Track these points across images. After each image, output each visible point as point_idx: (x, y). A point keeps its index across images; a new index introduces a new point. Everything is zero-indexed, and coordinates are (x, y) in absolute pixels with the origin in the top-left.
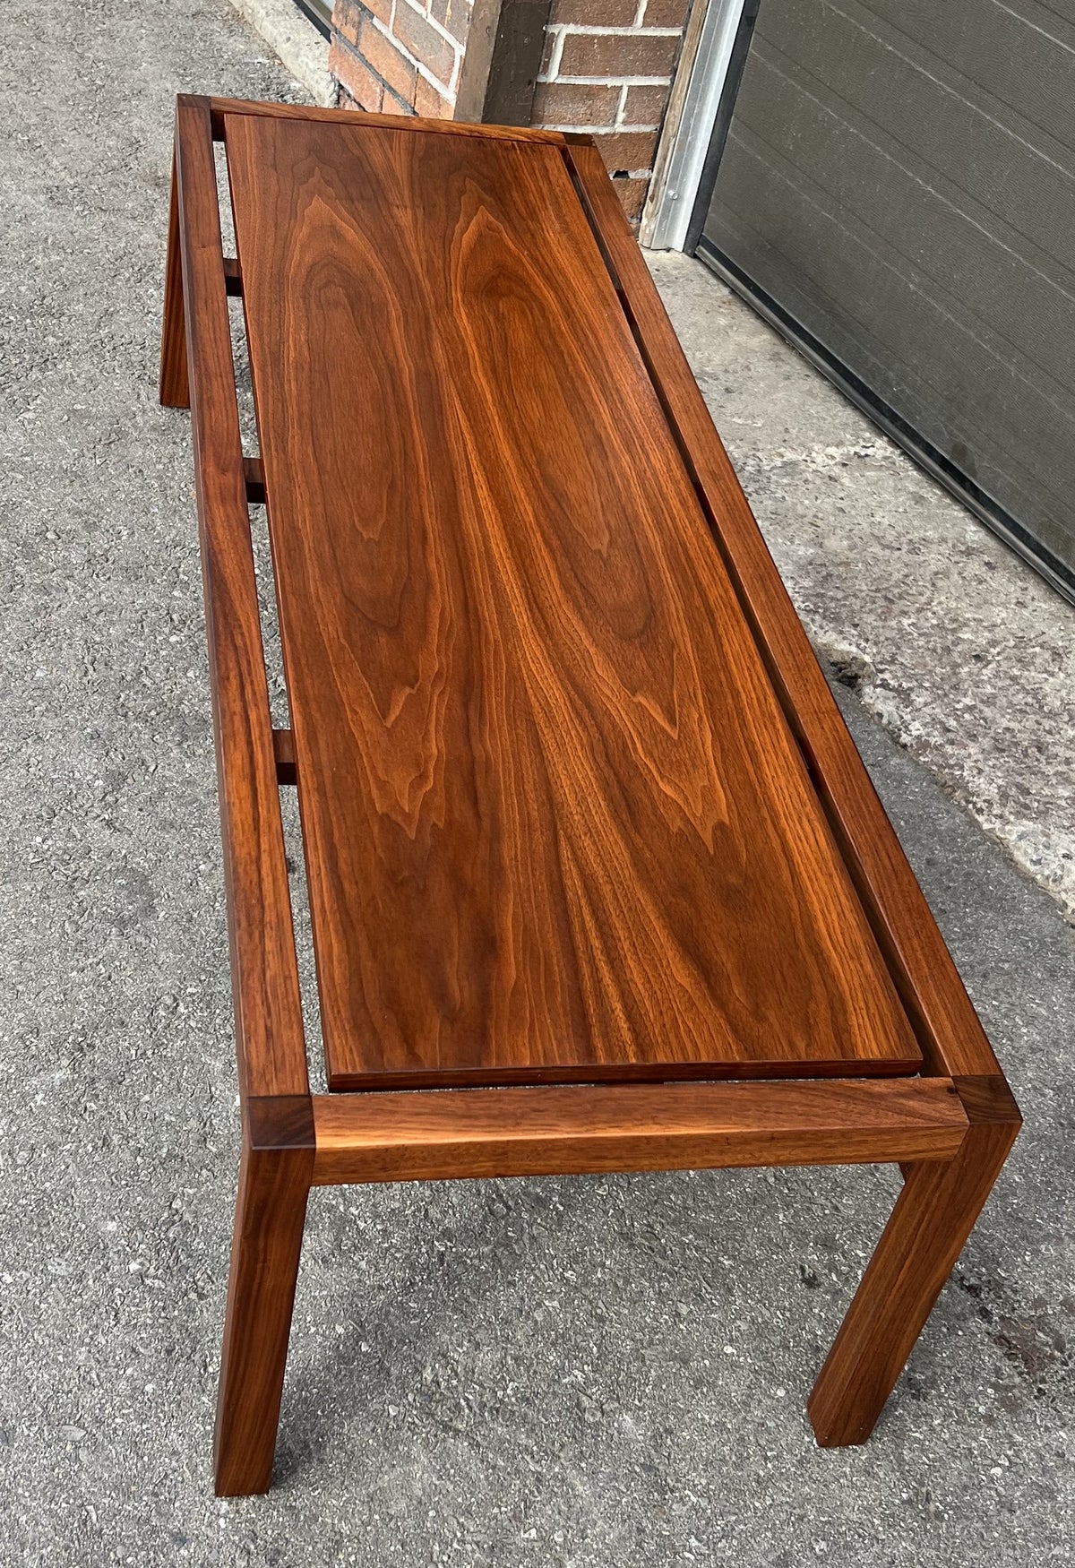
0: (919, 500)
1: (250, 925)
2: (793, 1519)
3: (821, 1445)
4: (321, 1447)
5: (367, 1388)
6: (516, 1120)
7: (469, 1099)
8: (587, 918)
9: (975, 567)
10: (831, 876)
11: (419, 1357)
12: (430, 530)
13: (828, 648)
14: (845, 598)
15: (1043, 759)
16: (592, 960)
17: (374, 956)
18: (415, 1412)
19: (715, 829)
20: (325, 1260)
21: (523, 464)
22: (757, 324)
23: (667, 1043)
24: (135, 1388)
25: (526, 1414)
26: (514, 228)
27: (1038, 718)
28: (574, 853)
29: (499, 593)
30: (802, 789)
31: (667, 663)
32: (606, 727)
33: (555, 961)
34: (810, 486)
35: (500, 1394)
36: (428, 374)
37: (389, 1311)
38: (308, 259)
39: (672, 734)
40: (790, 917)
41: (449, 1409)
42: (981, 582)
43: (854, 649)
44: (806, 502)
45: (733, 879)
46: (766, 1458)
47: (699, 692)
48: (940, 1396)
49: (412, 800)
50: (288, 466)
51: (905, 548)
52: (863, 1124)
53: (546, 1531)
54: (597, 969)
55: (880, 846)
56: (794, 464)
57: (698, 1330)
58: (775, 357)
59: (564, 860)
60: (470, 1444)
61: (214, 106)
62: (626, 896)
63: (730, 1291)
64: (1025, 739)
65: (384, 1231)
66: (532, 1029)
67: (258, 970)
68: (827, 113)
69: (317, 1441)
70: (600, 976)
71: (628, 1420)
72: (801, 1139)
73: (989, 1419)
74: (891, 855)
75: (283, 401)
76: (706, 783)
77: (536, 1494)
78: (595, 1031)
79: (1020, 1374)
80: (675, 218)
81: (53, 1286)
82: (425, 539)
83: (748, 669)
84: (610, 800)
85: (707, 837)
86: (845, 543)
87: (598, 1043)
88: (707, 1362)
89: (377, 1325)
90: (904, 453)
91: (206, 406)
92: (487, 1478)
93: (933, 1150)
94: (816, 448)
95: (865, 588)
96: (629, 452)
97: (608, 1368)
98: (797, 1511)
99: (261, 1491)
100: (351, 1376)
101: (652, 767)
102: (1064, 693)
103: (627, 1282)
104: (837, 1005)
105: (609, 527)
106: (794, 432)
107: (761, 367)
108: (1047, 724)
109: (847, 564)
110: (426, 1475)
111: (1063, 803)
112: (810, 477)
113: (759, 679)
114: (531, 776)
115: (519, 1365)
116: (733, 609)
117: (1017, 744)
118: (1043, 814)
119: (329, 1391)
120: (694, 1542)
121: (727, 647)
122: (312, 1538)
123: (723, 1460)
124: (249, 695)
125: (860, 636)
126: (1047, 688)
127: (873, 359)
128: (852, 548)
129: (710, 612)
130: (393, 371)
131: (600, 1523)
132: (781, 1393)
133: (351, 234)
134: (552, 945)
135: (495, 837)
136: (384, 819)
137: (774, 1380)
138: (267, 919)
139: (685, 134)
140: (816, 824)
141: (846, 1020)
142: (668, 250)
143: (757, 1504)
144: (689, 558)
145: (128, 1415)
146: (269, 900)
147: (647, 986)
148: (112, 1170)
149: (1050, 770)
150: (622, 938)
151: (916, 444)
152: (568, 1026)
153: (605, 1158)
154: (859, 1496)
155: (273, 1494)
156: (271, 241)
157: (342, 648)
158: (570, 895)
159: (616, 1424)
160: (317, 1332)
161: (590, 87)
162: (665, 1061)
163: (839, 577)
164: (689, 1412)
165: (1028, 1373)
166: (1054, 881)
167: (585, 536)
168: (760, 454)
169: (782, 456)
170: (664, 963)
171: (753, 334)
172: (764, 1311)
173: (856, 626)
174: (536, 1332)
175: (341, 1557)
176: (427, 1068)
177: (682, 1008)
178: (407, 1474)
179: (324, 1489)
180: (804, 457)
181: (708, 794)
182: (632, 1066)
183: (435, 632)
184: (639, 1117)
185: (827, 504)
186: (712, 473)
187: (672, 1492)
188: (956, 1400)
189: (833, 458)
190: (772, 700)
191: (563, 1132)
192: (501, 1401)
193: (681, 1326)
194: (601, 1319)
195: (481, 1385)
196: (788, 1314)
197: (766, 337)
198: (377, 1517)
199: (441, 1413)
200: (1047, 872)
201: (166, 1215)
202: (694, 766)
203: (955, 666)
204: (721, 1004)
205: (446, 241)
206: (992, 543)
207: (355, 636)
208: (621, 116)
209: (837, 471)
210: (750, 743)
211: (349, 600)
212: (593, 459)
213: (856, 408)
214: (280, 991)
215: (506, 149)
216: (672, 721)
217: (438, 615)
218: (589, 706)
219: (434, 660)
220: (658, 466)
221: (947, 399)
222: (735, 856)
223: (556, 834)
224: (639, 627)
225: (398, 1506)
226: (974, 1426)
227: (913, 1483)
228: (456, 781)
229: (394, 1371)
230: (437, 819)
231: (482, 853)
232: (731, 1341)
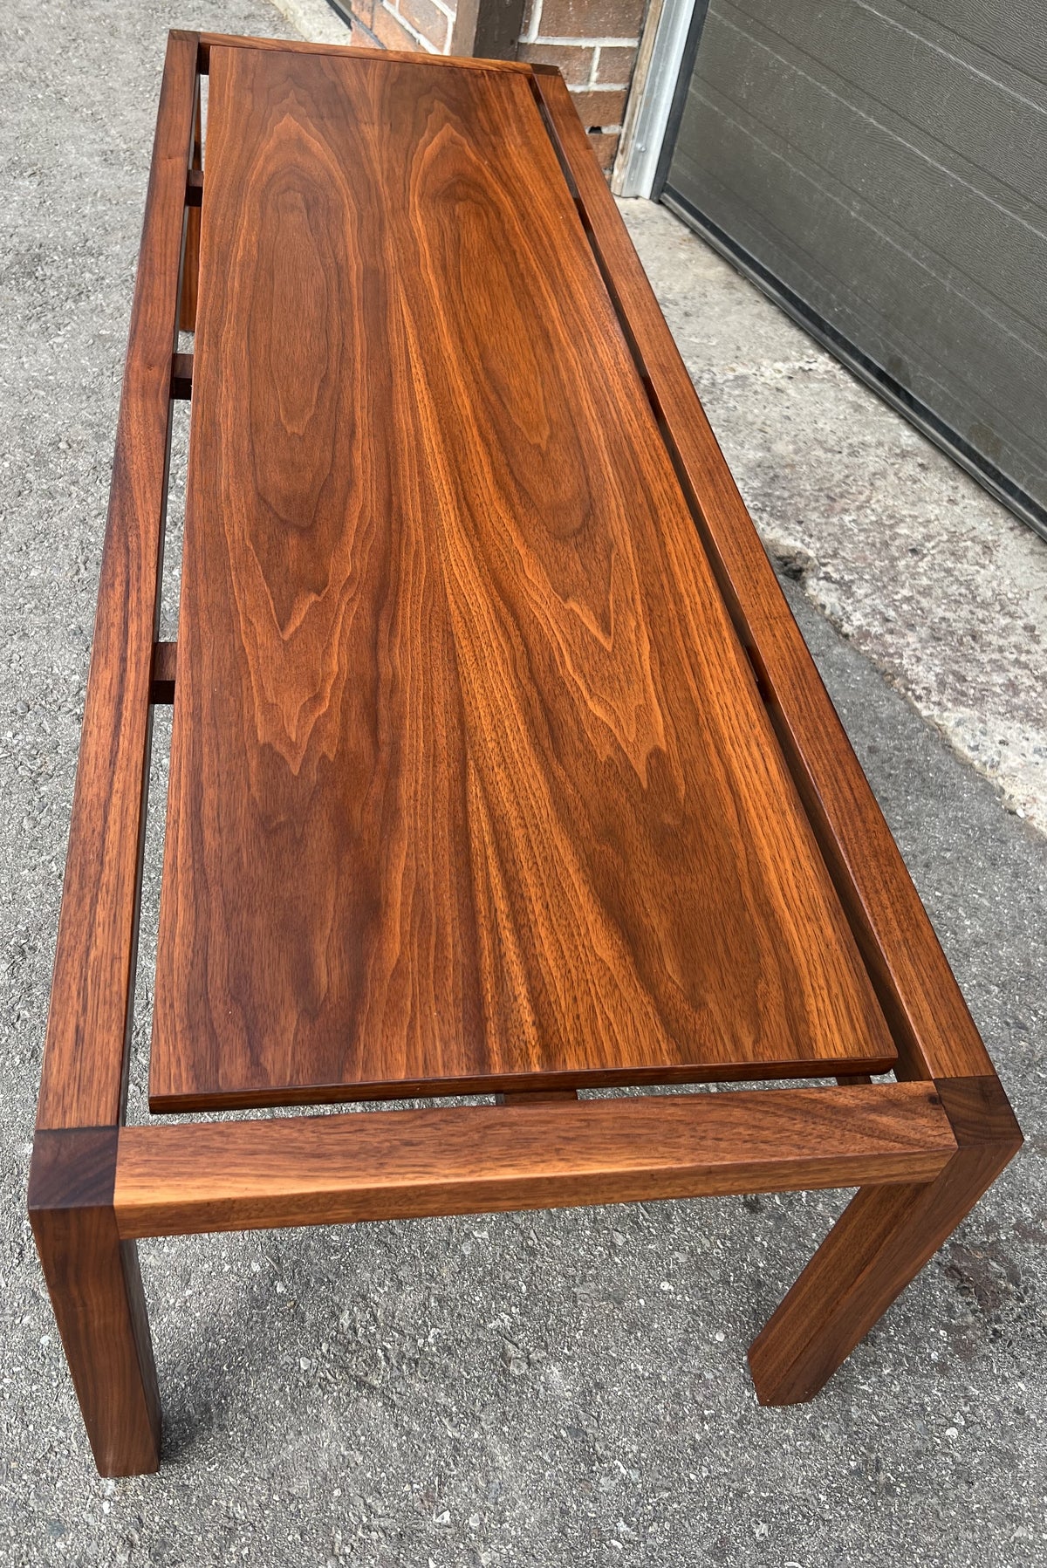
0: (858, 408)
1: (82, 888)
2: (731, 1495)
3: (761, 1404)
4: (223, 1410)
5: (278, 1338)
6: (380, 1158)
7: (322, 1129)
8: (494, 871)
9: (909, 468)
10: (784, 813)
11: (336, 1299)
12: (359, 423)
13: (775, 544)
14: (791, 497)
15: (977, 647)
16: (494, 929)
17: (228, 928)
18: (328, 1366)
19: (650, 756)
21: (466, 357)
22: (713, 258)
23: (581, 1042)
24: (29, 1341)
25: (447, 1367)
26: (477, 143)
27: (971, 607)
28: (484, 790)
29: (426, 490)
30: (750, 708)
31: (605, 565)
32: (532, 639)
33: (449, 929)
34: (759, 397)
35: (420, 1342)
36: (376, 270)
37: (309, 1245)
38: (271, 168)
39: (605, 645)
40: (735, 866)
41: (364, 1361)
42: (915, 482)
43: (799, 544)
44: (756, 411)
45: (668, 819)
46: (703, 1418)
47: (638, 597)
48: (889, 1339)
49: (300, 727)
50: (217, 360)
51: (845, 451)
52: (825, 1152)
53: (461, 1514)
54: (500, 940)
55: (841, 776)
56: (744, 378)
57: (634, 1264)
58: (729, 286)
59: (471, 797)
60: (384, 1404)
61: (202, 40)
62: (541, 842)
63: (669, 1217)
64: (960, 628)
66: (411, 1027)
67: (81, 948)
68: (777, 60)
69: (220, 1403)
70: (503, 950)
71: (555, 1372)
72: (746, 1171)
73: (943, 1368)
74: (854, 786)
75: (225, 297)
76: (642, 702)
77: (452, 1466)
78: (491, 1026)
79: (974, 1312)
80: (642, 168)
82: (353, 434)
83: (693, 570)
84: (531, 723)
85: (640, 768)
86: (791, 447)
87: (494, 1043)
88: (642, 1301)
89: (295, 1262)
90: (844, 368)
92: (400, 1448)
93: (909, 1174)
94: (765, 363)
95: (808, 487)
96: (576, 344)
97: (537, 1310)
98: (736, 1485)
99: (151, 1469)
100: (263, 1323)
101: (581, 683)
102: (995, 584)
104: (792, 985)
105: (550, 420)
106: (745, 350)
107: (716, 294)
108: (981, 613)
109: (792, 466)
110: (334, 1445)
111: (998, 690)
112: (759, 389)
113: (704, 582)
114: (442, 693)
115: (441, 1307)
116: (678, 506)
117: (952, 633)
118: (979, 700)
119: (237, 1341)
120: (622, 1527)
121: (670, 547)
122: (203, 1525)
123: (657, 1422)
124: (133, 604)
125: (804, 532)
126: (979, 579)
127: (816, 283)
128: (796, 452)
129: (653, 510)
130: (341, 270)
131: (520, 1502)
132: (720, 1337)
133: (316, 146)
134: (449, 909)
135: (394, 770)
136: (267, 751)
137: (713, 1323)
138: (104, 879)
139: (651, 90)
140: (767, 749)
141: (803, 1005)
142: (637, 197)
143: (693, 1477)
144: (633, 452)
145: (18, 1373)
146: (111, 856)
147: (561, 962)
149: (984, 658)
150: (534, 898)
151: (856, 358)
152: (457, 1020)
154: (804, 1466)
155: (164, 1471)
156: (236, 153)
157: (247, 549)
158: (475, 843)
159: (542, 1378)
160: (231, 1271)
161: (567, 48)
162: (576, 1068)
163: (785, 478)
164: (621, 1361)
165: (982, 1311)
166: (992, 767)
167: (524, 429)
168: (714, 369)
169: (734, 370)
170: (583, 931)
171: (709, 267)
172: (704, 1241)
173: (800, 523)
174: (462, 1267)
175: (233, 1549)
176: (273, 1084)
177: (601, 992)
178: (314, 1442)
179: (221, 1463)
180: (754, 371)
181: (643, 713)
182: (535, 1076)
183: (352, 532)
184: (540, 1151)
185: (775, 412)
186: (661, 366)
187: (601, 1462)
188: (906, 1344)
189: (780, 372)
190: (718, 605)
191: (438, 1174)
192: (421, 1351)
193: (617, 1260)
194: (532, 1252)
195: (401, 1332)
196: (728, 1244)
197: (719, 271)
198: (276, 1498)
199: (356, 1365)
200: (984, 759)
202: (629, 681)
203: (893, 559)
204: (649, 984)
205: (408, 154)
206: (924, 446)
207: (263, 537)
208: (595, 75)
209: (783, 383)
210: (692, 653)
211: (261, 497)
212: (538, 351)
213: (801, 329)
215: (476, 76)
216: (606, 629)
217: (357, 514)
218: (515, 615)
219: (347, 563)
220: (605, 359)
221: (885, 316)
222: (673, 789)
223: (465, 766)
224: (577, 525)
225: (302, 1484)
226: (926, 1376)
227: (862, 1449)
228: (356, 702)
229: (309, 1317)
230: (328, 749)
231: (376, 790)
232: (668, 1275)
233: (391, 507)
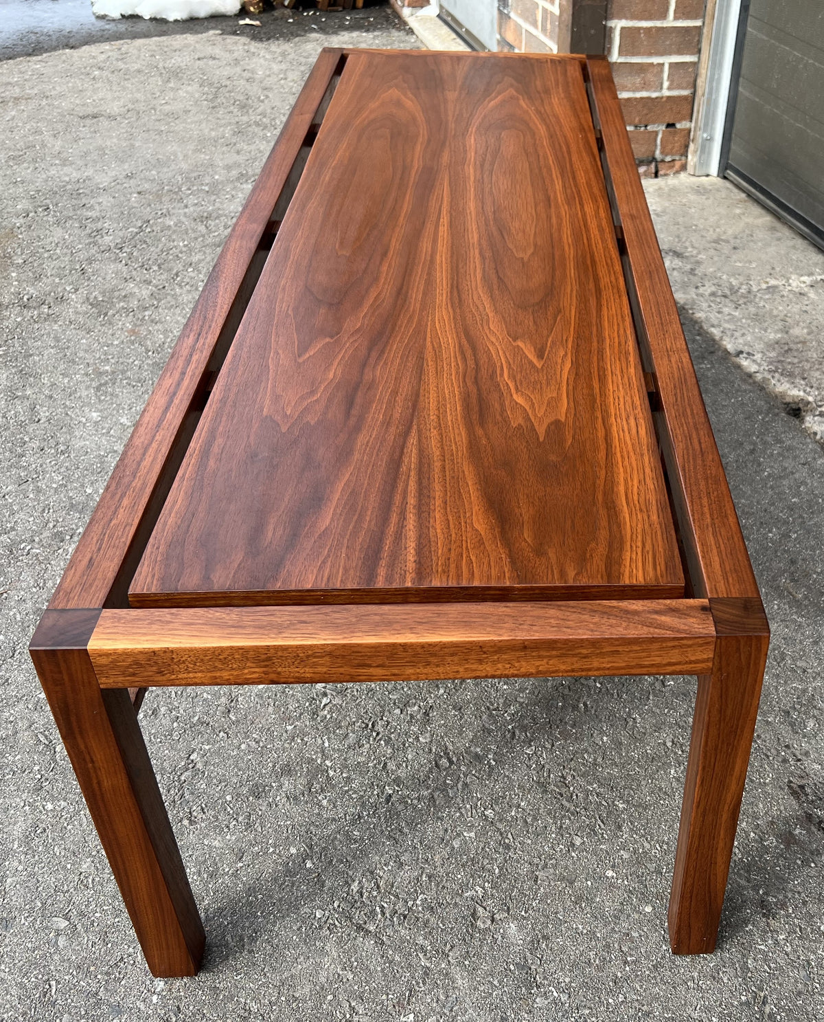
3: (674, 953)
4: (253, 940)
5: (302, 896)
8: (412, 484)
10: (642, 455)
11: (351, 873)
12: (392, 248)
13: (783, 395)
14: (799, 362)
16: (402, 513)
17: (210, 509)
18: (337, 916)
19: (550, 424)
20: (295, 798)
21: (483, 212)
22: (762, 212)
23: (446, 572)
25: (428, 920)
26: (530, 99)
28: (419, 441)
29: (429, 283)
31: (551, 322)
32: (482, 362)
33: (369, 513)
34: (785, 299)
35: (410, 903)
37: (336, 838)
38: (373, 116)
39: (537, 365)
40: (594, 484)
41: (365, 914)
43: (802, 393)
44: (781, 308)
45: (553, 458)
46: (626, 962)
47: (571, 340)
48: (788, 916)
49: (294, 408)
50: (300, 219)
52: (611, 634)
53: (422, 1016)
54: (405, 519)
55: (694, 436)
56: (775, 287)
57: (586, 858)
58: (773, 229)
60: (376, 942)
61: (344, 51)
62: (453, 469)
63: (619, 827)
65: (348, 778)
66: (325, 561)
67: (106, 519)
69: (252, 936)
70: (405, 524)
71: (513, 928)
74: (702, 441)
76: (555, 395)
77: (421, 985)
78: (383, 563)
80: (710, 153)
81: (82, 812)
82: (385, 254)
83: (618, 325)
84: (466, 406)
85: (541, 430)
86: (805, 331)
87: (381, 571)
88: (589, 883)
89: (324, 848)
92: (383, 970)
93: (686, 663)
94: (793, 277)
95: (815, 356)
97: (504, 886)
98: (645, 1008)
100: (292, 886)
101: (511, 385)
103: (535, 819)
104: (616, 545)
105: (535, 244)
106: (778, 269)
107: (761, 235)
109: (804, 343)
110: (333, 966)
112: (785, 294)
113: (625, 331)
115: (431, 881)
119: (271, 897)
121: (605, 312)
122: (225, 1014)
123: (589, 963)
124: (199, 345)
125: (807, 385)
128: (809, 334)
129: (598, 291)
130: (406, 168)
131: (470, 1011)
132: (648, 909)
133: (409, 104)
134: (372, 502)
135: (356, 430)
136: (267, 419)
137: (644, 898)
138: (134, 484)
139: (710, 93)
140: (642, 421)
141: (620, 556)
142: (708, 175)
143: (610, 1001)
146: (142, 473)
148: (153, 731)
150: (437, 497)
152: (359, 559)
153: (370, 666)
154: (702, 997)
155: (202, 976)
156: (349, 110)
157: (287, 316)
158: (404, 468)
159: (501, 931)
160: (274, 852)
161: (641, 64)
162: (439, 585)
163: (797, 350)
164: (566, 922)
167: (514, 250)
168: (751, 282)
169: (767, 283)
170: (468, 515)
171: (759, 217)
172: (646, 844)
173: (804, 379)
174: (451, 856)
176: (216, 589)
178: (318, 964)
179: (246, 974)
180: (783, 283)
181: (553, 404)
182: (405, 588)
183: (367, 306)
185: (796, 308)
187: (538, 987)
188: (801, 919)
189: (804, 282)
192: (410, 909)
193: (573, 854)
194: (508, 847)
195: (397, 896)
196: (665, 847)
197: (768, 219)
199: (358, 917)
201: (183, 763)
202: (548, 384)
207: (301, 309)
208: (666, 84)
210: (601, 369)
211: (307, 289)
215: (541, 62)
216: (541, 356)
217: (374, 296)
218: (473, 347)
219: (358, 322)
222: (562, 441)
223: (410, 428)
224: (537, 300)
225: (303, 991)
226: (814, 941)
227: (753, 988)
228: (340, 395)
229: (328, 884)
230: (312, 419)
231: (339, 440)
232: (613, 866)
233: (401, 293)
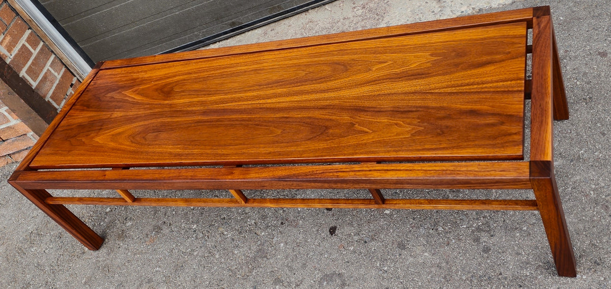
6: (543, 110)
7: (535, 121)
8: (465, 88)
12: (283, 116)
16: (482, 88)
21: (258, 90)
23: (517, 73)
26: (138, 85)
28: (437, 89)
31: (360, 61)
33: (482, 97)
36: (204, 112)
39: (391, 63)
40: (470, 43)
45: (453, 54)
47: (375, 55)
54: (486, 87)
59: (439, 92)
62: (457, 78)
66: (509, 104)
70: (489, 87)
75: (202, 154)
76: (413, 57)
78: (510, 89)
84: (416, 79)
85: (436, 58)
91: (196, 178)
114: (403, 97)
124: (348, 170)
130: (199, 122)
134: (476, 97)
135: (428, 108)
136: (414, 135)
138: (453, 169)
146: (445, 168)
147: (494, 76)
150: (474, 80)
152: (508, 96)
157: (332, 142)
158: (455, 91)
161: (43, 77)
167: (298, 77)
170: (485, 72)
177: (504, 69)
183: (331, 117)
202: (404, 59)
204: (503, 61)
205: (136, 103)
208: (56, 74)
211: (309, 140)
214: (484, 167)
216: (385, 62)
217: (323, 116)
218: (375, 81)
219: (346, 118)
222: (444, 53)
223: (428, 93)
224: (342, 67)
228: (400, 115)
230: (416, 122)
231: (433, 111)
